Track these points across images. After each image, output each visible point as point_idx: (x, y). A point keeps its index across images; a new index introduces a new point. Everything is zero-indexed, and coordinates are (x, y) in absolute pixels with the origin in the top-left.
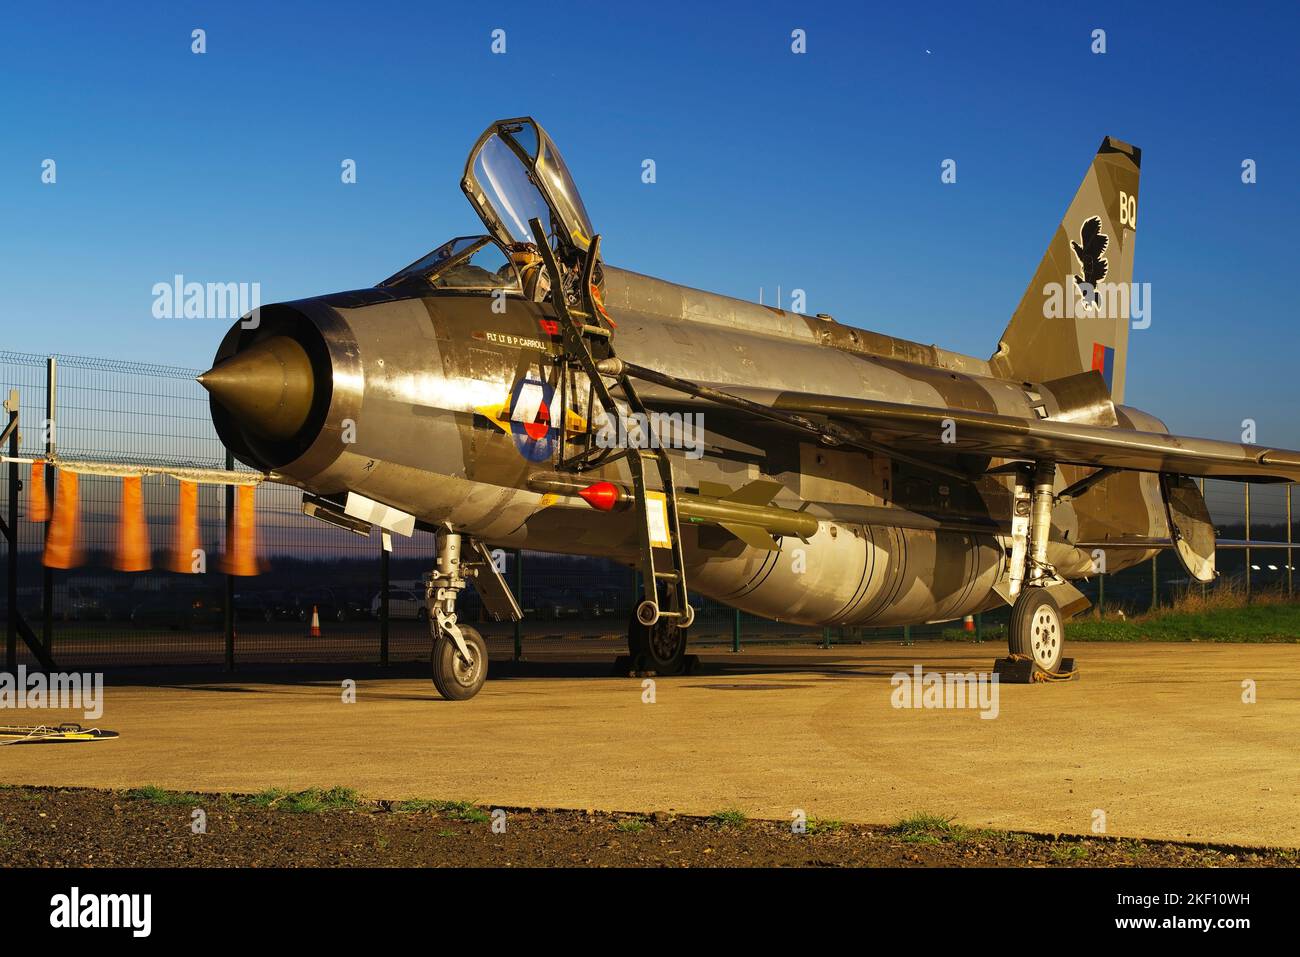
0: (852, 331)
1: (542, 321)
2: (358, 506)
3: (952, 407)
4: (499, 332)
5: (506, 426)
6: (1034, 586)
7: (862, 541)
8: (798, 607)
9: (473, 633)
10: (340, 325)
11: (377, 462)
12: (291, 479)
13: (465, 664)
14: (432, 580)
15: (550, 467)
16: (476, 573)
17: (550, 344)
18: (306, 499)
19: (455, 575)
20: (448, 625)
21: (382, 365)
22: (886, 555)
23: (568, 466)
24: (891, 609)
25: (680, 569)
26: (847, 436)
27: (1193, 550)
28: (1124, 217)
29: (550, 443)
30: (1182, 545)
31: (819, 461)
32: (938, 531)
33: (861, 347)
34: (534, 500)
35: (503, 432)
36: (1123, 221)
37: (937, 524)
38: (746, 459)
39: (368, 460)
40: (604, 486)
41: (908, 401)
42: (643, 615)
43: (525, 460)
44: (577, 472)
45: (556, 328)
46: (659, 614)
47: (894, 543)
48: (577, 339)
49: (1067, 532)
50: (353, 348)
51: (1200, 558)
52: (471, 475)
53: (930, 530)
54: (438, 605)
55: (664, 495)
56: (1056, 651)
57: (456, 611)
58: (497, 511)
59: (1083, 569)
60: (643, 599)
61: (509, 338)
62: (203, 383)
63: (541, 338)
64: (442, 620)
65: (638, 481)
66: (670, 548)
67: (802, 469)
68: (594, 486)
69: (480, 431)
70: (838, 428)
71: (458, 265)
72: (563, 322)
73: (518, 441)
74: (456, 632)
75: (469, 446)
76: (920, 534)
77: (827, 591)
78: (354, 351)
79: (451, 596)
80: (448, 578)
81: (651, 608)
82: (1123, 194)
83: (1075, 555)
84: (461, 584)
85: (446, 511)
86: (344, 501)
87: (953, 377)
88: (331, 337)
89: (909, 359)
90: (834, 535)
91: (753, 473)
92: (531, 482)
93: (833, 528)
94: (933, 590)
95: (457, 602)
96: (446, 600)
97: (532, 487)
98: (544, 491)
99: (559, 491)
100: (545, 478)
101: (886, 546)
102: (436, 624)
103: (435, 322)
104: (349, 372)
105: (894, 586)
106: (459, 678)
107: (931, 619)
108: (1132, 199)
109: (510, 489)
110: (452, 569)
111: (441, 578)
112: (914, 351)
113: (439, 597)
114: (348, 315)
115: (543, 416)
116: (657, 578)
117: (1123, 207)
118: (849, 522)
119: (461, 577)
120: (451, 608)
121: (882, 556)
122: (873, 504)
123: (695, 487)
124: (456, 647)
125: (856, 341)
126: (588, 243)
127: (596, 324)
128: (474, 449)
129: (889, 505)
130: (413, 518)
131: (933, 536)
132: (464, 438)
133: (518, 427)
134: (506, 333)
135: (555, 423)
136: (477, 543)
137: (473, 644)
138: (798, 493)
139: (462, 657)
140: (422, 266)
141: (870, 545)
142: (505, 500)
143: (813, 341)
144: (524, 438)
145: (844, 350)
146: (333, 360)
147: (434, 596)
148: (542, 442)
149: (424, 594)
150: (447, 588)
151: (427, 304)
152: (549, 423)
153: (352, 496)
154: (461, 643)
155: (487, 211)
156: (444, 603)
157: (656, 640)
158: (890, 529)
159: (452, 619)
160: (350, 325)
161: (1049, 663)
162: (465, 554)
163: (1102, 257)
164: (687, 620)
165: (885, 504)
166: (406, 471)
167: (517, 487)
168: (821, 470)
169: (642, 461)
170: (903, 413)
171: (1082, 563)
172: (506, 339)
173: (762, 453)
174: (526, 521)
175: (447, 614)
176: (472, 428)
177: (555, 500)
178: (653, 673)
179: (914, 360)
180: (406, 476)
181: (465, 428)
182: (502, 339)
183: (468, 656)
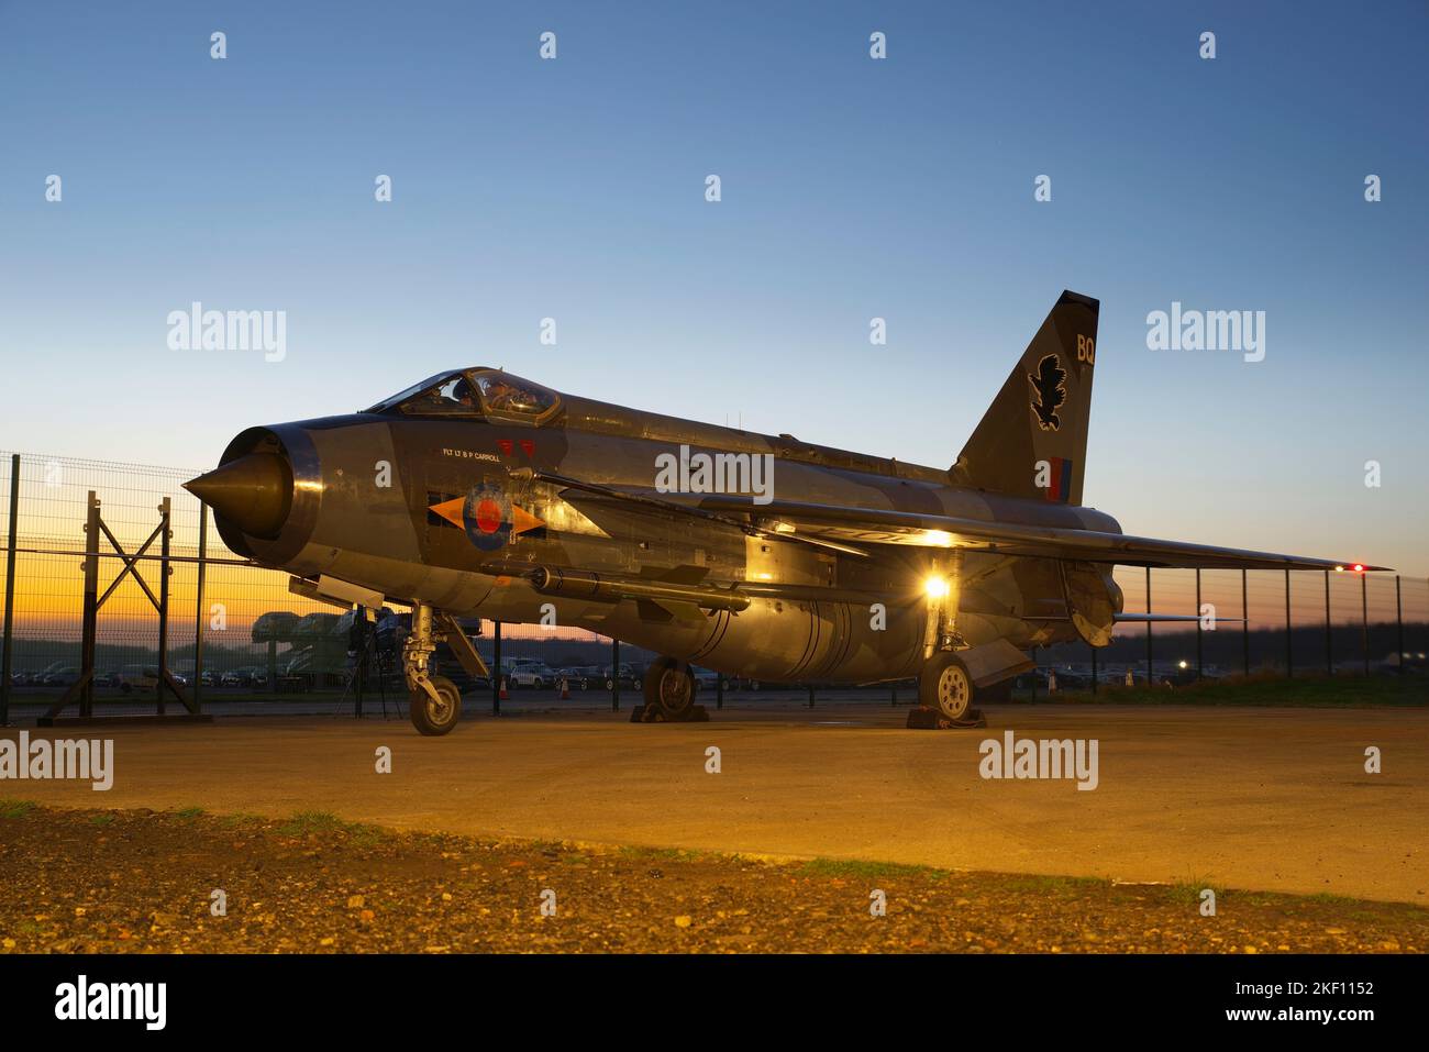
0: (813, 448)
1: (498, 439)
2: (329, 585)
4: (454, 448)
5: (460, 522)
6: (945, 650)
7: (808, 614)
8: (752, 667)
9: (444, 683)
11: (340, 550)
13: (439, 709)
14: (406, 643)
16: (446, 639)
17: (504, 458)
18: (293, 580)
19: (426, 641)
20: (420, 679)
21: (341, 474)
22: (831, 625)
24: (841, 669)
27: (1089, 621)
28: (1082, 354)
30: (1077, 619)
31: (763, 550)
34: (489, 581)
35: (456, 527)
36: (1081, 358)
39: (331, 549)
43: (478, 549)
45: (512, 445)
47: (839, 616)
49: (1013, 608)
50: (316, 461)
51: (1095, 628)
52: (428, 560)
54: (410, 664)
56: (964, 703)
57: (426, 669)
58: (456, 589)
59: (1035, 638)
61: (471, 455)
62: (188, 489)
63: (496, 453)
64: (415, 676)
67: (748, 557)
69: (435, 526)
73: (470, 533)
74: (428, 686)
75: (425, 540)
77: (778, 654)
78: (316, 464)
79: (423, 657)
80: (421, 643)
82: (1080, 337)
83: (1023, 626)
84: (432, 648)
86: (317, 579)
90: (779, 610)
91: (700, 560)
92: (484, 567)
93: (779, 604)
94: (880, 654)
95: (429, 662)
96: (419, 660)
97: (485, 571)
98: (498, 574)
99: (511, 574)
100: (498, 563)
101: (832, 618)
102: (411, 679)
103: (396, 442)
104: (311, 479)
105: (841, 650)
106: (434, 719)
108: (1090, 340)
109: (464, 572)
110: (423, 635)
111: (413, 643)
112: (873, 464)
113: (412, 658)
114: (316, 435)
117: (1081, 346)
118: (796, 599)
119: (432, 642)
120: (424, 666)
121: (827, 626)
122: (818, 585)
124: (428, 696)
125: (814, 456)
128: (428, 540)
129: (834, 585)
130: (383, 595)
132: (418, 530)
133: (472, 523)
134: (462, 449)
136: (447, 615)
137: (445, 693)
139: (435, 704)
141: (815, 618)
142: (462, 580)
144: (477, 532)
146: (294, 470)
147: (408, 657)
148: (494, 534)
150: (420, 651)
151: (391, 426)
153: (323, 576)
154: (434, 693)
156: (417, 662)
158: (835, 605)
159: (423, 675)
160: (315, 442)
161: (957, 713)
162: (436, 624)
163: (1059, 387)
165: (830, 583)
166: (369, 558)
167: (470, 570)
171: (1033, 633)
172: (462, 454)
175: (419, 671)
176: (427, 525)
177: (510, 581)
180: (368, 562)
181: (419, 523)
182: (458, 454)
183: (440, 702)
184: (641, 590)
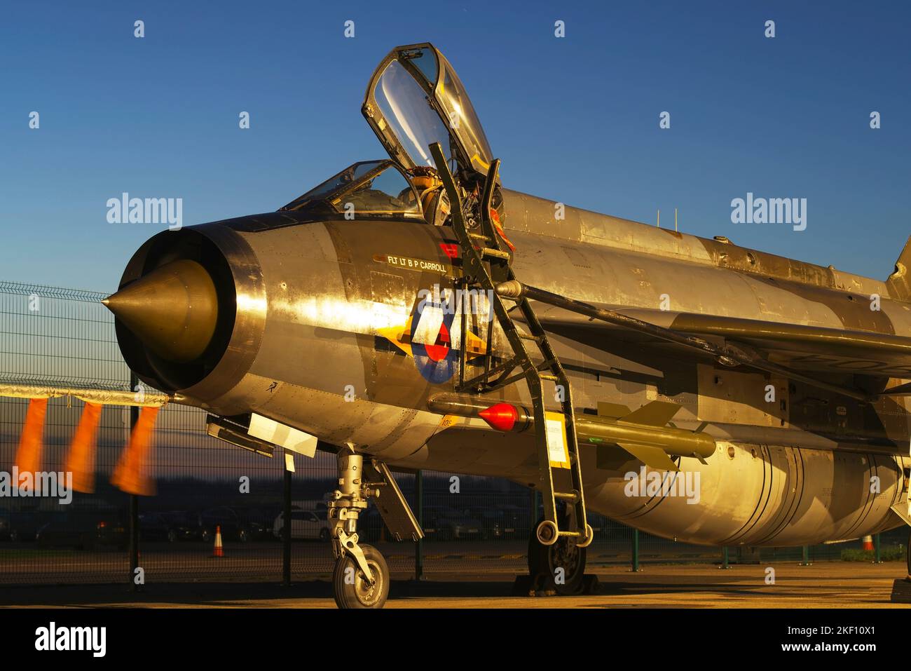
0: (750, 253)
1: (441, 244)
2: (261, 427)
3: (848, 328)
4: (399, 254)
5: (407, 348)
7: (760, 461)
8: (696, 527)
9: (375, 553)
10: (245, 249)
11: (280, 383)
12: (196, 400)
13: (367, 583)
14: (333, 499)
15: (451, 388)
16: (378, 493)
17: (450, 267)
18: (210, 420)
19: (357, 495)
20: (350, 544)
21: (285, 288)
22: (783, 475)
23: (469, 388)
24: (789, 529)
25: (579, 490)
26: (744, 357)
29: (450, 365)
31: (716, 382)
32: (835, 451)
33: (758, 269)
34: (434, 420)
35: (404, 354)
37: (835, 445)
38: (644, 380)
39: (271, 382)
40: (504, 407)
41: (804, 323)
42: (543, 535)
43: (427, 381)
44: (477, 392)
45: (457, 251)
46: (558, 533)
47: (792, 464)
48: (477, 261)
50: (256, 272)
52: (373, 395)
53: (828, 450)
54: (340, 525)
55: (563, 416)
57: (357, 531)
58: (398, 432)
60: (543, 519)
61: (410, 262)
62: (109, 306)
63: (442, 261)
64: (344, 539)
65: (537, 401)
66: (570, 468)
67: (699, 389)
68: (494, 408)
69: (382, 353)
70: (735, 349)
71: (359, 189)
72: (462, 245)
73: (419, 363)
74: (357, 551)
75: (371, 369)
76: (817, 454)
77: (726, 511)
78: (258, 275)
79: (353, 516)
80: (350, 498)
81: (551, 528)
84: (363, 505)
85: (348, 432)
86: (247, 421)
87: (850, 298)
88: (234, 261)
89: (806, 281)
90: (732, 456)
91: (651, 394)
92: (432, 404)
93: (731, 449)
94: (831, 510)
95: (359, 522)
96: (348, 520)
97: (433, 408)
98: (444, 412)
99: (460, 412)
100: (445, 399)
101: (784, 466)
102: (338, 543)
103: (337, 246)
104: (252, 295)
105: (792, 506)
106: (361, 597)
107: (830, 539)
109: (411, 410)
110: (354, 489)
111: (343, 498)
112: (811, 272)
113: (341, 517)
114: (251, 238)
115: (443, 338)
116: (556, 498)
118: (747, 443)
119: (362, 497)
120: (352, 528)
121: (780, 476)
122: (771, 424)
123: (594, 407)
124: (357, 566)
125: (753, 263)
126: (487, 167)
127: (495, 247)
128: (375, 371)
129: (786, 425)
130: (315, 440)
131: (831, 456)
132: (365, 359)
133: (419, 348)
134: (407, 257)
135: (455, 345)
136: (379, 464)
137: (375, 564)
138: (696, 414)
139: (364, 577)
140: (324, 190)
141: (768, 465)
142: (407, 421)
143: (710, 263)
144: (425, 360)
145: (741, 271)
146: (236, 283)
147: (336, 516)
148: (443, 363)
149: (327, 513)
150: (349, 508)
151: (329, 228)
152: (449, 344)
153: (254, 416)
154: (363, 563)
155: (387, 135)
156: (346, 523)
157: (556, 559)
158: (787, 449)
159: (354, 539)
160: (253, 248)
162: (367, 475)
164: (586, 539)
165: (782, 424)
166: (309, 393)
167: (418, 408)
168: (719, 390)
169: (541, 382)
170: (801, 335)
172: (407, 262)
173: (660, 374)
174: (427, 442)
175: (348, 534)
176: (374, 350)
177: (456, 420)
178: (553, 592)
179: (811, 282)
180: (308, 397)
181: (366, 350)
182: (403, 262)
183: (369, 575)
184: (608, 432)
